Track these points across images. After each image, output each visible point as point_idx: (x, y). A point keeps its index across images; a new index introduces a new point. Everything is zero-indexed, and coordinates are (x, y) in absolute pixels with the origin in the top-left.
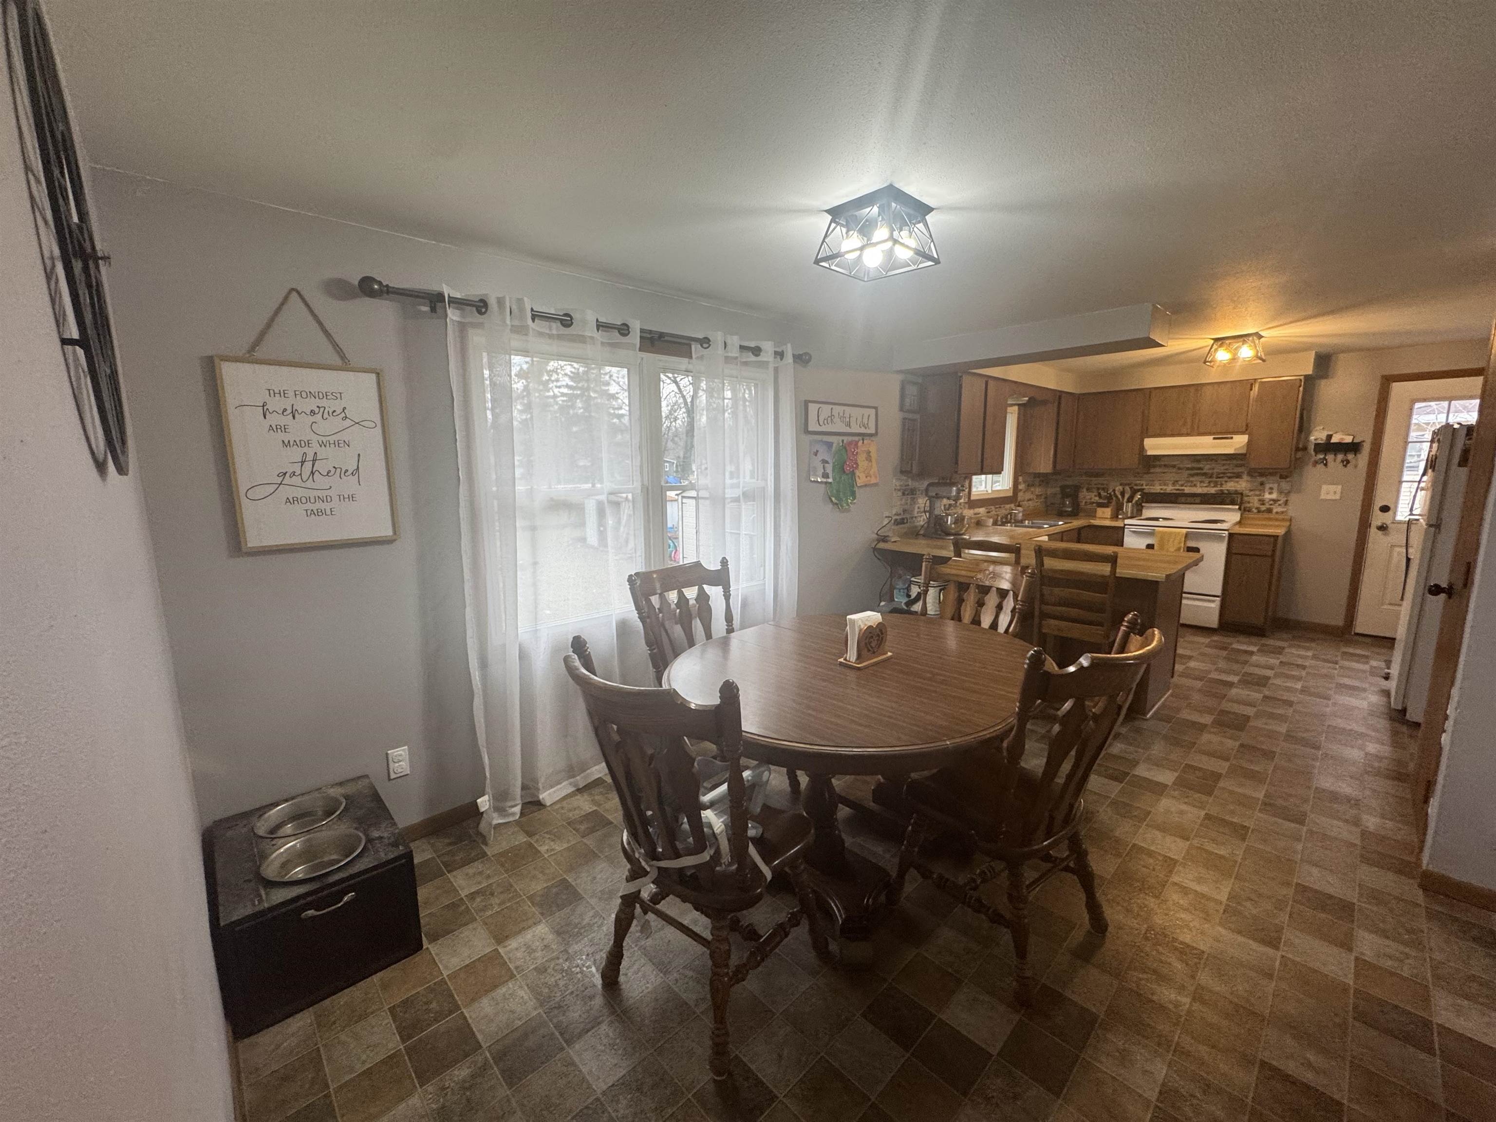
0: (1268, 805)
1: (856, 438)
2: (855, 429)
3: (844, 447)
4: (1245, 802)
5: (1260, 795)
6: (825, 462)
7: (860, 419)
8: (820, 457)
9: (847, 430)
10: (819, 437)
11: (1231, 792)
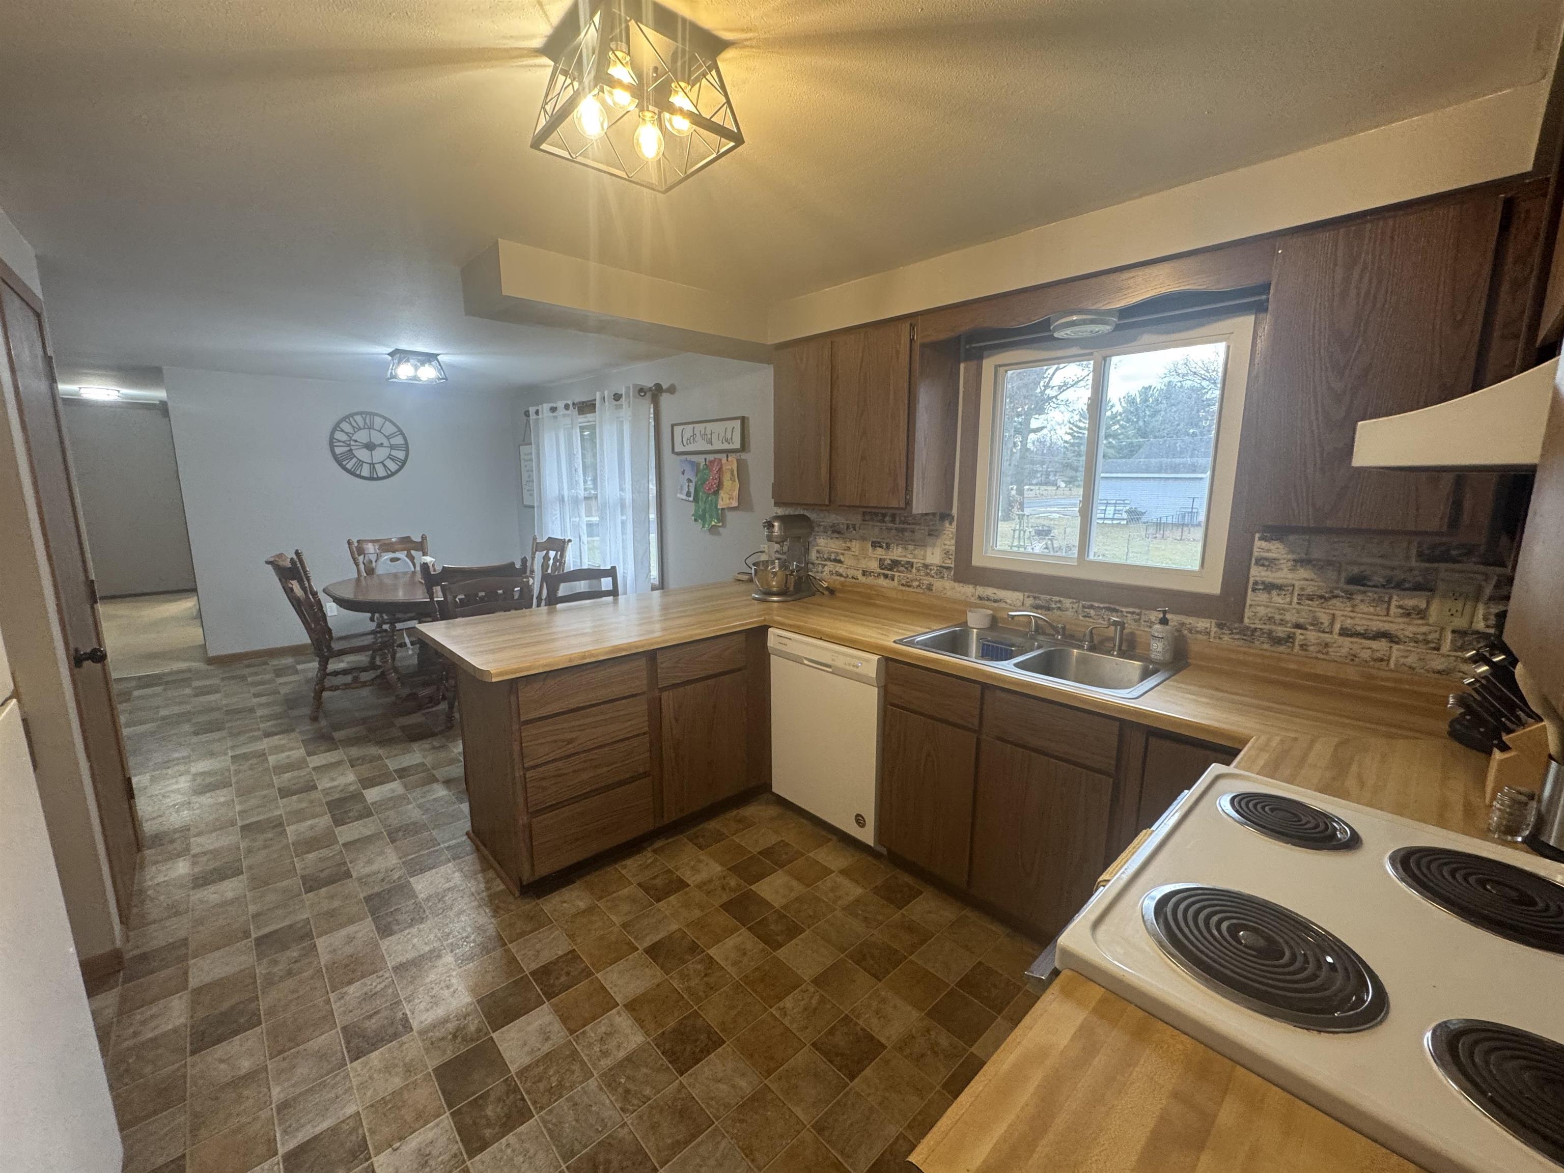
0: (278, 825)
1: (718, 456)
2: (718, 446)
3: (709, 465)
4: (299, 816)
5: (290, 830)
6: (689, 481)
7: (722, 434)
8: (687, 476)
9: (709, 447)
10: (684, 457)
11: (314, 817)
